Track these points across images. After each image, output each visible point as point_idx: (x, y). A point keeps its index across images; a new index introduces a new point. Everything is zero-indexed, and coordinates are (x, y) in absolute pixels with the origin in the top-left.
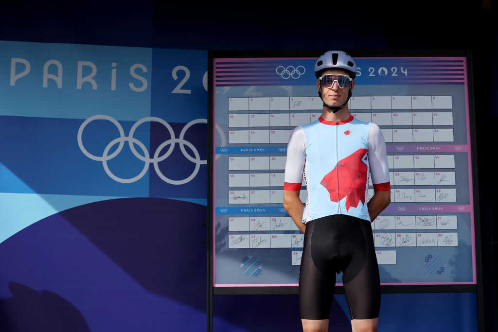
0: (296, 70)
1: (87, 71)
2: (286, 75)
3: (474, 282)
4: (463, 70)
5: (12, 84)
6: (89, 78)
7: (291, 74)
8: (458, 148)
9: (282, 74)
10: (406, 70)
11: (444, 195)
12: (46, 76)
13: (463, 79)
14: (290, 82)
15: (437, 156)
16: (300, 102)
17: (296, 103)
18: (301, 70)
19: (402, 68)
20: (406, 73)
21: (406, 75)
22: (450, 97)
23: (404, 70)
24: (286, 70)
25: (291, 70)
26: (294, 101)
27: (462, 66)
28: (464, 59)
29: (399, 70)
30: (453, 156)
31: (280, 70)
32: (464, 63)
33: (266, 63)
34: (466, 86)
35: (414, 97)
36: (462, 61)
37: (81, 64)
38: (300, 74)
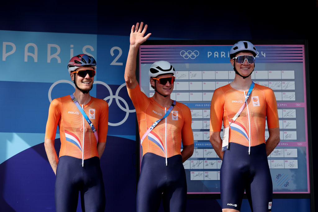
0: (193, 53)
1: (54, 50)
2: (186, 57)
3: (309, 192)
4: (302, 53)
5: (4, 59)
6: (55, 56)
7: (190, 56)
8: (298, 105)
9: (184, 56)
10: (265, 54)
11: (288, 135)
12: (27, 54)
13: (302, 59)
14: (190, 61)
15: (284, 110)
16: (196, 74)
17: (193, 75)
18: (196, 53)
19: (262, 52)
20: (265, 55)
21: (265, 57)
22: (293, 72)
23: (263, 54)
24: (186, 53)
25: (190, 53)
26: (192, 74)
27: (302, 51)
28: (303, 46)
29: (260, 54)
30: (295, 110)
31: (183, 54)
32: (303, 49)
33: (174, 48)
34: (304, 64)
35: (270, 71)
36: (301, 48)
37: (49, 46)
38: (196, 56)
